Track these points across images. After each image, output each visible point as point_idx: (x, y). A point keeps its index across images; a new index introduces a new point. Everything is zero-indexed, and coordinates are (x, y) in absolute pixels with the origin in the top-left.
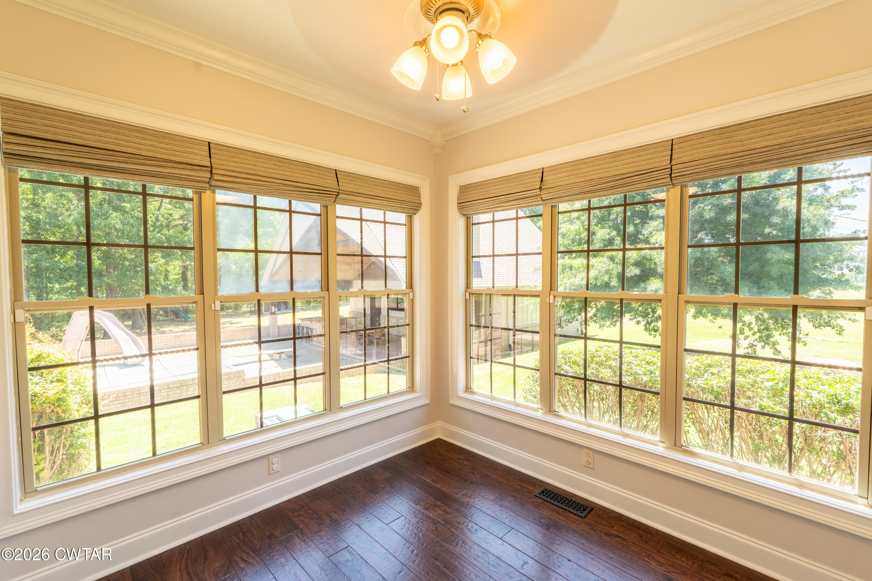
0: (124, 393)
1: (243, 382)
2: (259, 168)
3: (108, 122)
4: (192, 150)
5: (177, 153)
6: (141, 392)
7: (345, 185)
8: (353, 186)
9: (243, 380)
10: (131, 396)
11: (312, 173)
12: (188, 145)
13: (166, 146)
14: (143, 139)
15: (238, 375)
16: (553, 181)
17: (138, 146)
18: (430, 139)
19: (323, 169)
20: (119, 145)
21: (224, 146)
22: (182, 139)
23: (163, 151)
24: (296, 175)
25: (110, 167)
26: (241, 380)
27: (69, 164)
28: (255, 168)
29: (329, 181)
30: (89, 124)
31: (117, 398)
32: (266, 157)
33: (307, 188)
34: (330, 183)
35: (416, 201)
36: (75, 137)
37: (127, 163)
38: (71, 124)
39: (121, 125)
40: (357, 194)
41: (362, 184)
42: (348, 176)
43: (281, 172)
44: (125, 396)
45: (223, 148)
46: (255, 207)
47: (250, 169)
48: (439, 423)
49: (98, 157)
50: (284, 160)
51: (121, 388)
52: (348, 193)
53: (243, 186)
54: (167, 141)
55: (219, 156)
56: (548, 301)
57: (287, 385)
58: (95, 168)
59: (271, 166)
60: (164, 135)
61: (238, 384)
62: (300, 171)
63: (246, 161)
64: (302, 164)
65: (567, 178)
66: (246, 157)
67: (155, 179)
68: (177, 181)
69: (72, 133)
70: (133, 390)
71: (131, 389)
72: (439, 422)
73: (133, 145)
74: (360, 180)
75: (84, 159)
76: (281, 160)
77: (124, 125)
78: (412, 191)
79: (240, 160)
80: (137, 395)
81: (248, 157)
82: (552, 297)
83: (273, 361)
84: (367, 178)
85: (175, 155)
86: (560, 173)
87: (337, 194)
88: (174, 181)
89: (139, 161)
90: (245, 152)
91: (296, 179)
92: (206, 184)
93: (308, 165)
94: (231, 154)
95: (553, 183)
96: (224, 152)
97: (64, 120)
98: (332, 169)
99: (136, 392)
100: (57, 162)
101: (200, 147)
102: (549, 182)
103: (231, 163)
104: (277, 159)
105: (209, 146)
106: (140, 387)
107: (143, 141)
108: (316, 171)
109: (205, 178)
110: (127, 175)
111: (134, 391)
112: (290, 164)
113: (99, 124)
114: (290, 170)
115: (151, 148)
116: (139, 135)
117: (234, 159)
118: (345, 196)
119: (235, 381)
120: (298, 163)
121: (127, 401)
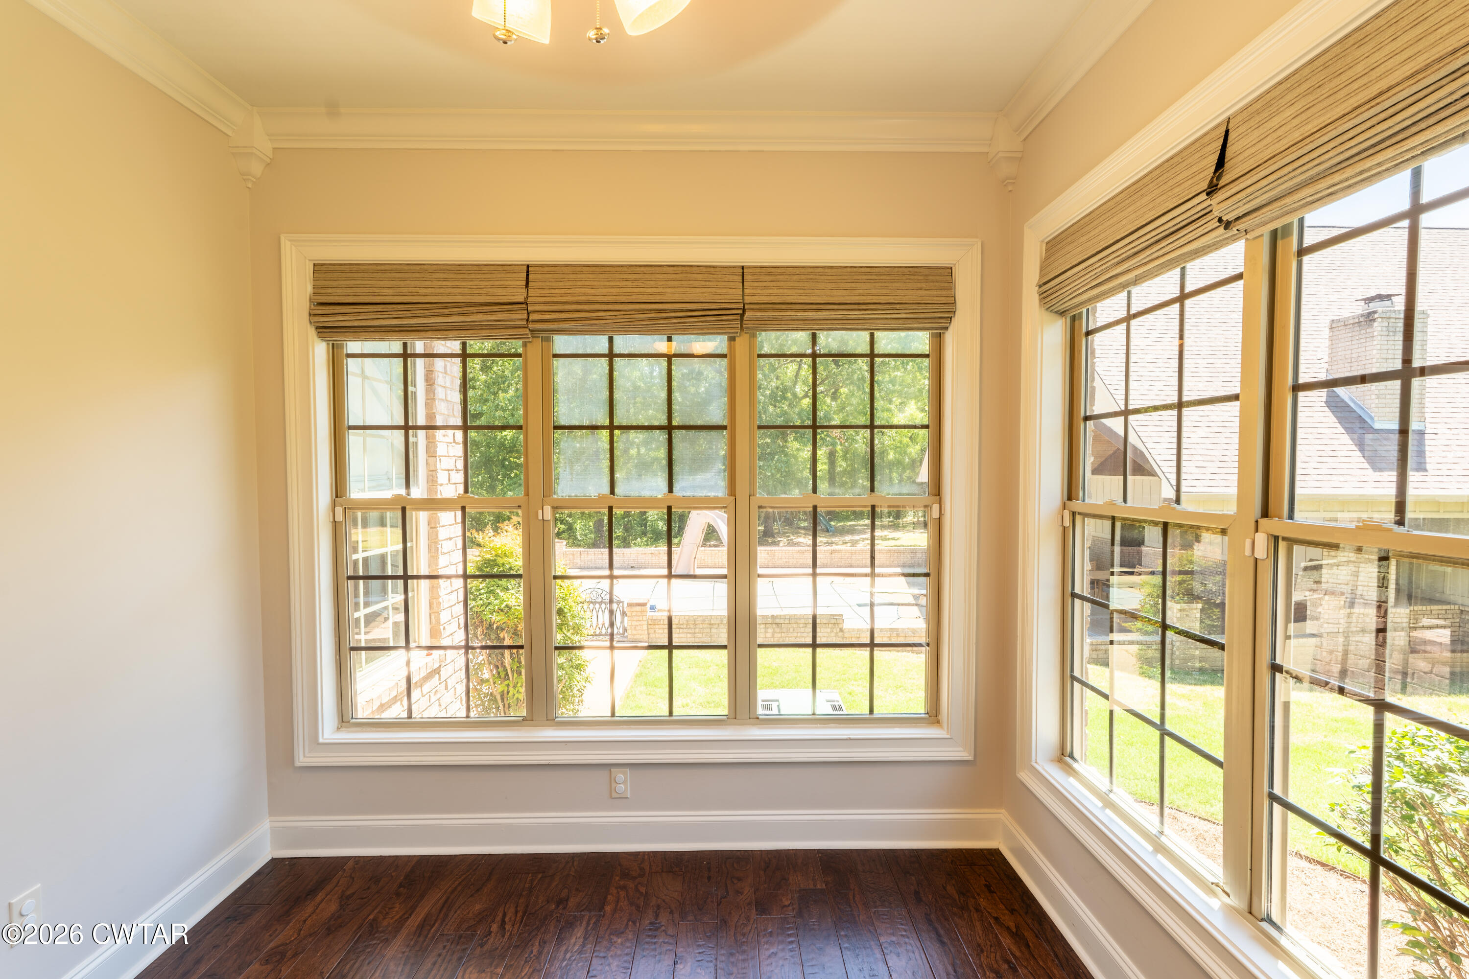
0: (695, 620)
1: (841, 634)
2: (599, 291)
3: (409, 267)
4: (502, 283)
5: (482, 291)
6: (712, 622)
7: (759, 291)
8: (775, 291)
9: (841, 630)
10: (701, 626)
11: (691, 282)
12: (499, 276)
13: (471, 283)
14: (445, 280)
15: (833, 621)
16: (1253, 150)
17: (438, 291)
18: (985, 150)
19: (717, 269)
20: (418, 294)
21: (548, 266)
22: (492, 268)
23: (466, 291)
24: (660, 290)
25: (411, 326)
26: (838, 630)
27: (372, 329)
28: (592, 291)
29: (724, 291)
30: (389, 275)
31: (687, 624)
32: (613, 269)
33: (682, 311)
34: (728, 293)
35: (943, 300)
36: (374, 294)
37: (425, 317)
38: (372, 279)
39: (422, 267)
40: (784, 307)
41: (797, 284)
42: (769, 274)
43: (635, 290)
44: (695, 624)
45: (547, 269)
46: (611, 356)
47: (585, 295)
48: (1002, 815)
49: (395, 314)
50: (642, 269)
51: (692, 614)
52: (763, 306)
53: (573, 324)
54: (473, 276)
55: (540, 284)
56: (1248, 552)
57: (909, 651)
58: (397, 329)
59: (618, 283)
60: (470, 268)
61: (833, 634)
62: (669, 283)
63: (579, 283)
64: (675, 268)
65: (1296, 122)
66: (579, 276)
67: (462, 332)
68: (488, 331)
69: (371, 290)
70: (704, 618)
71: (702, 616)
72: (1003, 811)
73: (433, 291)
74: (795, 278)
75: (382, 320)
76: (638, 269)
77: (426, 267)
78: (931, 278)
79: (570, 283)
80: (708, 626)
81: (583, 276)
82: (1261, 539)
83: (916, 608)
84: (812, 270)
85: (480, 295)
86: (1278, 112)
87: (741, 312)
88: (484, 331)
89: (437, 311)
90: (579, 269)
91: (658, 298)
92: (525, 329)
93: (686, 268)
94: (556, 276)
95: (1253, 155)
96: (547, 276)
97: (366, 275)
98: (734, 267)
99: (707, 622)
100: (362, 330)
101: (514, 275)
102: (1241, 157)
103: (557, 291)
104: (631, 269)
105: (528, 272)
106: (711, 616)
107: (444, 283)
108: (700, 276)
109: (521, 320)
110: (430, 333)
111: (704, 620)
112: (652, 273)
113: (400, 272)
114: (652, 283)
115: (453, 291)
116: (442, 276)
117: (561, 284)
118: (759, 314)
119: (829, 630)
120: (668, 268)
121: (697, 630)
